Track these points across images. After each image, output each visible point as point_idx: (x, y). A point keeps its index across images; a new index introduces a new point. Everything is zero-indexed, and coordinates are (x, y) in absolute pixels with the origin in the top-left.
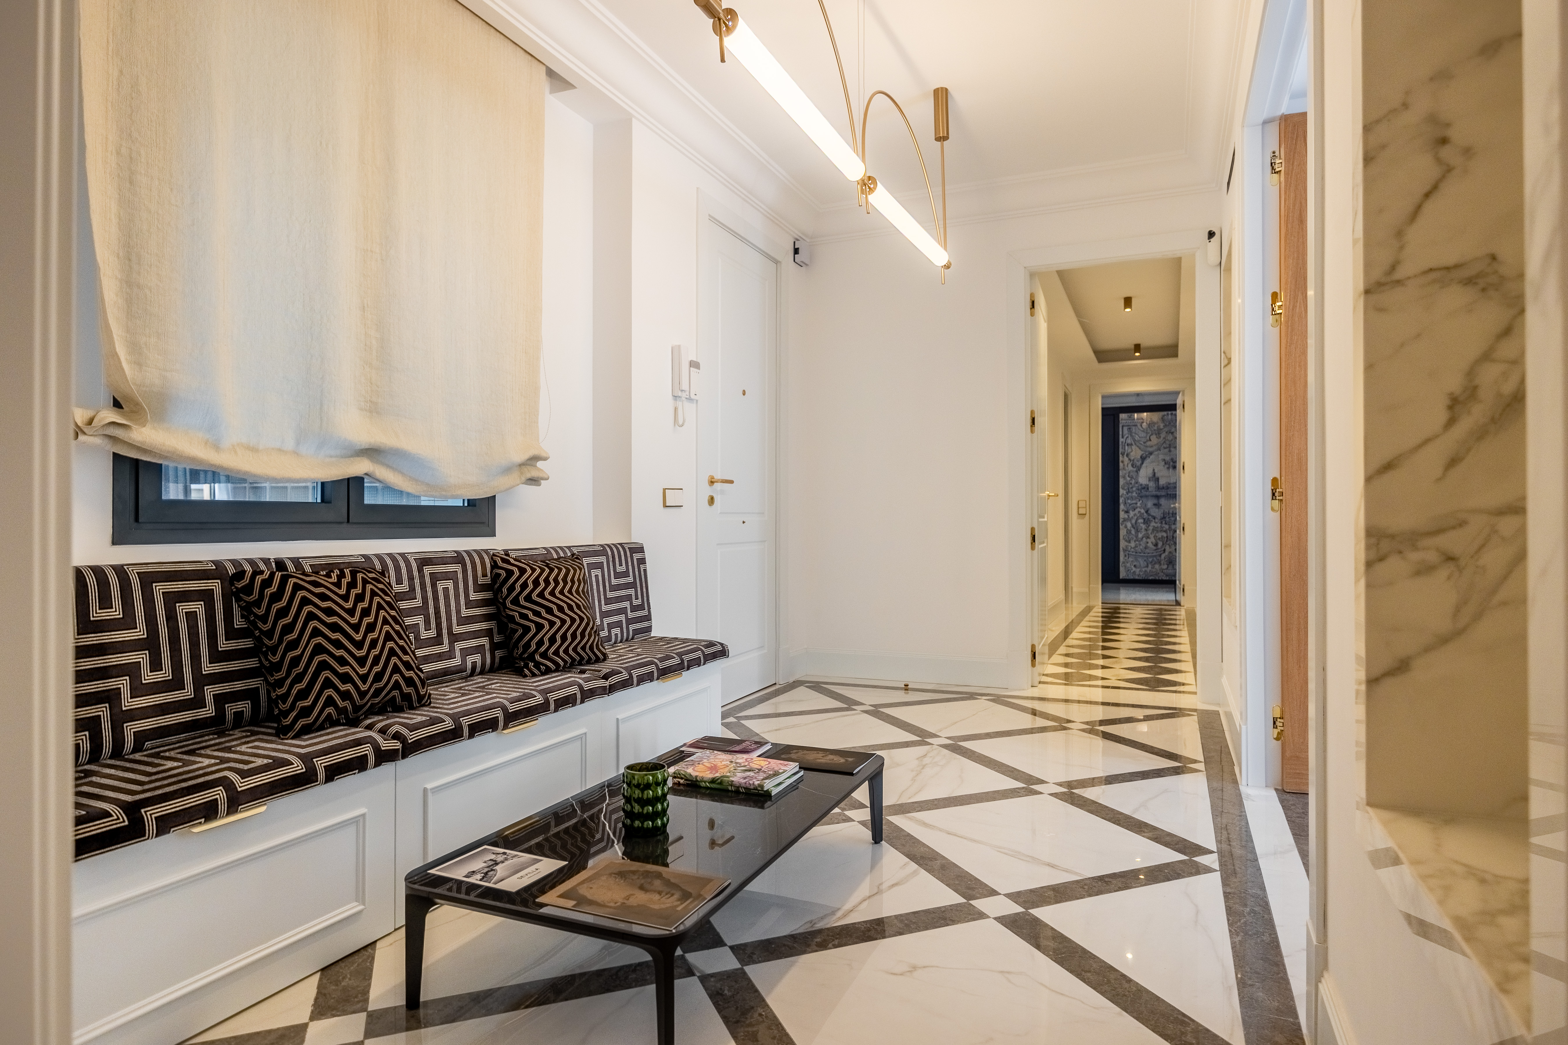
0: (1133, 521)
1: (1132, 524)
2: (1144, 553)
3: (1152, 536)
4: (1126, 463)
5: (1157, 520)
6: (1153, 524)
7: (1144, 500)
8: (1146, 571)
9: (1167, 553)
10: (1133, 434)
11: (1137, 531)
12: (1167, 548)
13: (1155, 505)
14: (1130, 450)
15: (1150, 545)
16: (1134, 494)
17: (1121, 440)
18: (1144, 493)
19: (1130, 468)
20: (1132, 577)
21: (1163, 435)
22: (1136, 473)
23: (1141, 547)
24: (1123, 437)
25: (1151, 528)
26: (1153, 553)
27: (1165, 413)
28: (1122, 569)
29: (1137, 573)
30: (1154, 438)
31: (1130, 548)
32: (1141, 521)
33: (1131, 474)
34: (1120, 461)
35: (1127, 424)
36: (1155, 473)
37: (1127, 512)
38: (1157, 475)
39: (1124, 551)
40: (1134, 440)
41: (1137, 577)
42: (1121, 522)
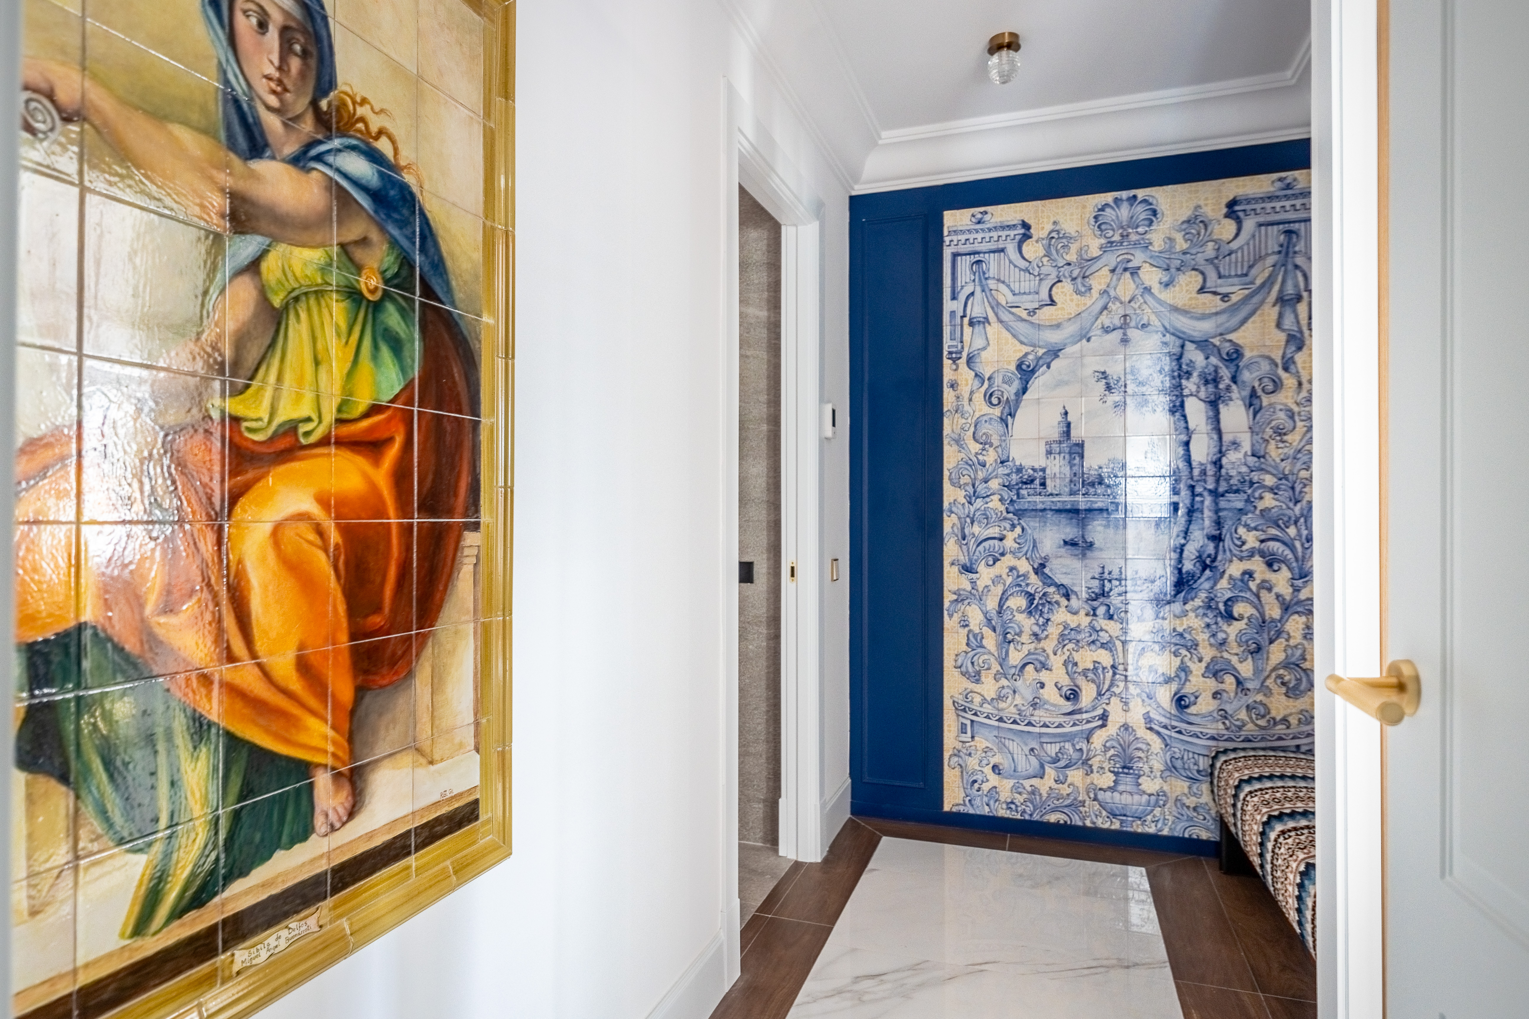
0: (992, 604)
1: (985, 614)
2: (1029, 724)
3: (1056, 662)
4: (965, 393)
5: (1074, 602)
6: (1060, 616)
7: (1031, 523)
8: (1034, 792)
9: (1112, 729)
10: (992, 284)
11: (1006, 641)
12: (1115, 709)
13: (1070, 543)
14: (979, 343)
15: (1050, 694)
16: (995, 503)
17: (949, 305)
18: (1031, 499)
19: (980, 407)
20: (986, 811)
21: (1099, 281)
22: (1001, 428)
23: (1018, 700)
24: (954, 298)
25: (1054, 631)
26: (1060, 726)
27: (1108, 197)
28: (951, 778)
29: (1005, 795)
30: (1064, 292)
31: (977, 699)
32: (1018, 602)
33: (984, 429)
34: (946, 380)
35: (968, 248)
36: (1069, 425)
37: (968, 569)
38: (1076, 434)
39: (961, 709)
40: (996, 306)
41: (1002, 812)
42: (946, 604)
